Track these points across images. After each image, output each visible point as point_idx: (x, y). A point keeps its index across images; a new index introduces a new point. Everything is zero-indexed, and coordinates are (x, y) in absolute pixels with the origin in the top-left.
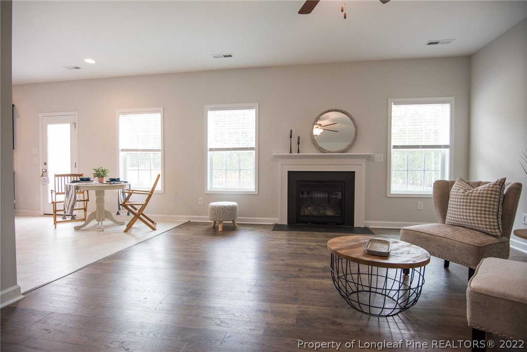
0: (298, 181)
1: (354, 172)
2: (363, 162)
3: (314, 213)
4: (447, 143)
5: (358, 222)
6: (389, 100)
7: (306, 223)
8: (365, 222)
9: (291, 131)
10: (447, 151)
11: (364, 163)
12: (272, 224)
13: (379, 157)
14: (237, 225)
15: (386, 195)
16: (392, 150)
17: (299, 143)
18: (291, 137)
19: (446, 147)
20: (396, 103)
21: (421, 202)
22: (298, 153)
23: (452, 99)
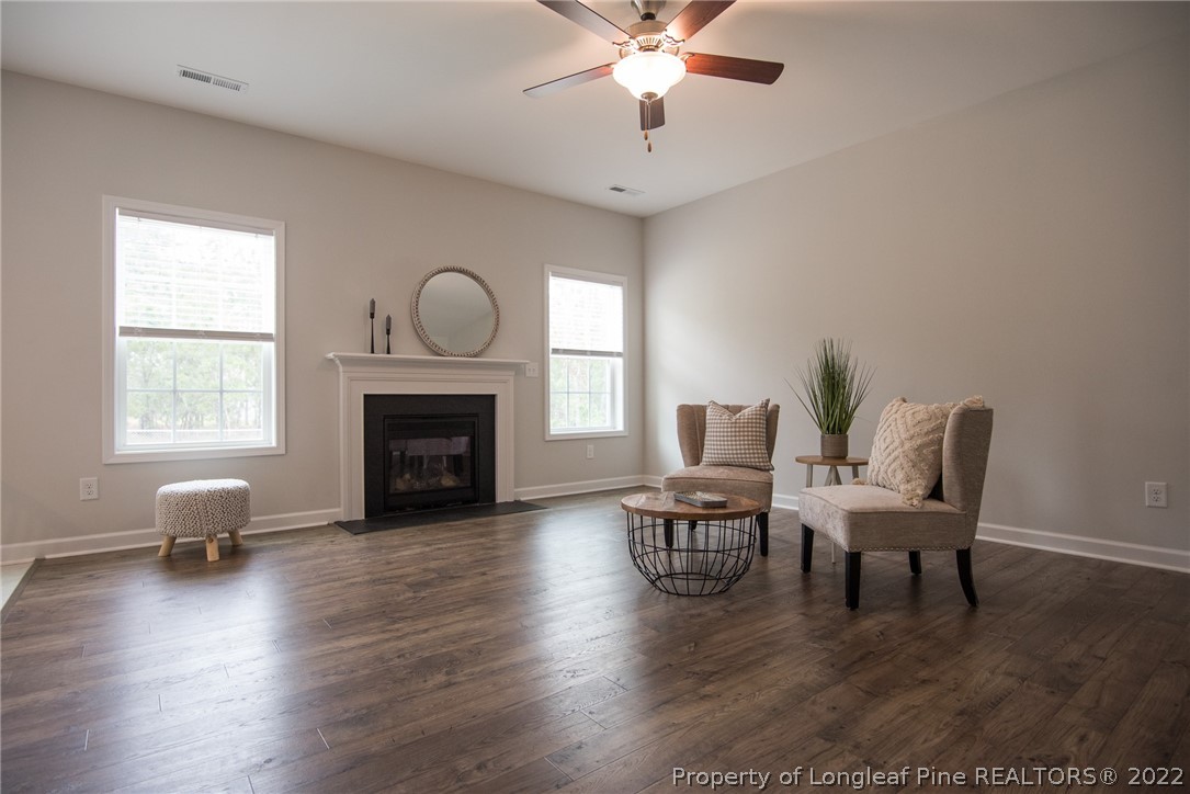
0: (385, 417)
1: (493, 397)
2: (510, 376)
3: (418, 486)
4: (620, 349)
5: (503, 494)
6: (547, 267)
7: (401, 509)
8: (516, 490)
9: (373, 303)
10: (619, 361)
11: (512, 379)
12: (326, 523)
13: (532, 370)
14: (241, 541)
15: (544, 435)
16: (551, 356)
17: (388, 332)
18: (372, 316)
19: (619, 354)
20: (556, 274)
21: (591, 447)
22: (389, 353)
23: (624, 279)
